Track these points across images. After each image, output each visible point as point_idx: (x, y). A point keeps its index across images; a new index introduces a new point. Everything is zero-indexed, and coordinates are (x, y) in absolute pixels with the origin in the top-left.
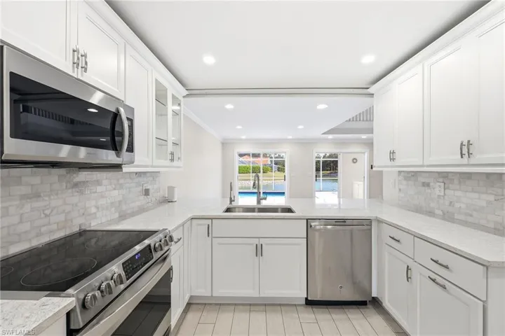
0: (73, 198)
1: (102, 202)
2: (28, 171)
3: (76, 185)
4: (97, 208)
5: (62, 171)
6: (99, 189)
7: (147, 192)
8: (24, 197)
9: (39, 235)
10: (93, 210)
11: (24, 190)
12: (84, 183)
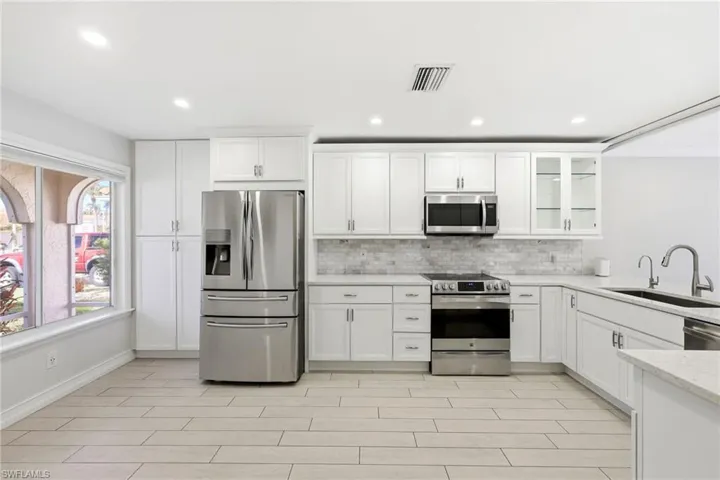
0: (478, 253)
1: (498, 260)
2: (454, 237)
3: (479, 246)
4: (496, 263)
5: (471, 238)
6: (496, 250)
7: (553, 259)
8: (453, 250)
9: (459, 269)
10: (492, 264)
11: (452, 246)
12: (485, 246)
